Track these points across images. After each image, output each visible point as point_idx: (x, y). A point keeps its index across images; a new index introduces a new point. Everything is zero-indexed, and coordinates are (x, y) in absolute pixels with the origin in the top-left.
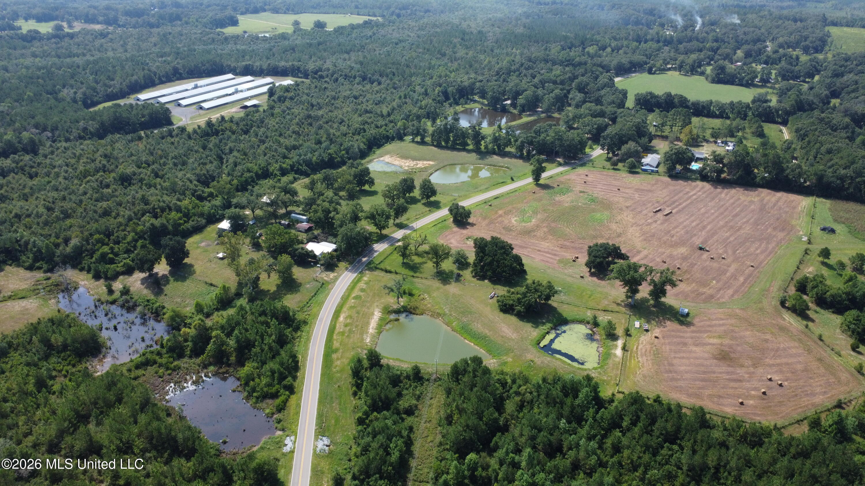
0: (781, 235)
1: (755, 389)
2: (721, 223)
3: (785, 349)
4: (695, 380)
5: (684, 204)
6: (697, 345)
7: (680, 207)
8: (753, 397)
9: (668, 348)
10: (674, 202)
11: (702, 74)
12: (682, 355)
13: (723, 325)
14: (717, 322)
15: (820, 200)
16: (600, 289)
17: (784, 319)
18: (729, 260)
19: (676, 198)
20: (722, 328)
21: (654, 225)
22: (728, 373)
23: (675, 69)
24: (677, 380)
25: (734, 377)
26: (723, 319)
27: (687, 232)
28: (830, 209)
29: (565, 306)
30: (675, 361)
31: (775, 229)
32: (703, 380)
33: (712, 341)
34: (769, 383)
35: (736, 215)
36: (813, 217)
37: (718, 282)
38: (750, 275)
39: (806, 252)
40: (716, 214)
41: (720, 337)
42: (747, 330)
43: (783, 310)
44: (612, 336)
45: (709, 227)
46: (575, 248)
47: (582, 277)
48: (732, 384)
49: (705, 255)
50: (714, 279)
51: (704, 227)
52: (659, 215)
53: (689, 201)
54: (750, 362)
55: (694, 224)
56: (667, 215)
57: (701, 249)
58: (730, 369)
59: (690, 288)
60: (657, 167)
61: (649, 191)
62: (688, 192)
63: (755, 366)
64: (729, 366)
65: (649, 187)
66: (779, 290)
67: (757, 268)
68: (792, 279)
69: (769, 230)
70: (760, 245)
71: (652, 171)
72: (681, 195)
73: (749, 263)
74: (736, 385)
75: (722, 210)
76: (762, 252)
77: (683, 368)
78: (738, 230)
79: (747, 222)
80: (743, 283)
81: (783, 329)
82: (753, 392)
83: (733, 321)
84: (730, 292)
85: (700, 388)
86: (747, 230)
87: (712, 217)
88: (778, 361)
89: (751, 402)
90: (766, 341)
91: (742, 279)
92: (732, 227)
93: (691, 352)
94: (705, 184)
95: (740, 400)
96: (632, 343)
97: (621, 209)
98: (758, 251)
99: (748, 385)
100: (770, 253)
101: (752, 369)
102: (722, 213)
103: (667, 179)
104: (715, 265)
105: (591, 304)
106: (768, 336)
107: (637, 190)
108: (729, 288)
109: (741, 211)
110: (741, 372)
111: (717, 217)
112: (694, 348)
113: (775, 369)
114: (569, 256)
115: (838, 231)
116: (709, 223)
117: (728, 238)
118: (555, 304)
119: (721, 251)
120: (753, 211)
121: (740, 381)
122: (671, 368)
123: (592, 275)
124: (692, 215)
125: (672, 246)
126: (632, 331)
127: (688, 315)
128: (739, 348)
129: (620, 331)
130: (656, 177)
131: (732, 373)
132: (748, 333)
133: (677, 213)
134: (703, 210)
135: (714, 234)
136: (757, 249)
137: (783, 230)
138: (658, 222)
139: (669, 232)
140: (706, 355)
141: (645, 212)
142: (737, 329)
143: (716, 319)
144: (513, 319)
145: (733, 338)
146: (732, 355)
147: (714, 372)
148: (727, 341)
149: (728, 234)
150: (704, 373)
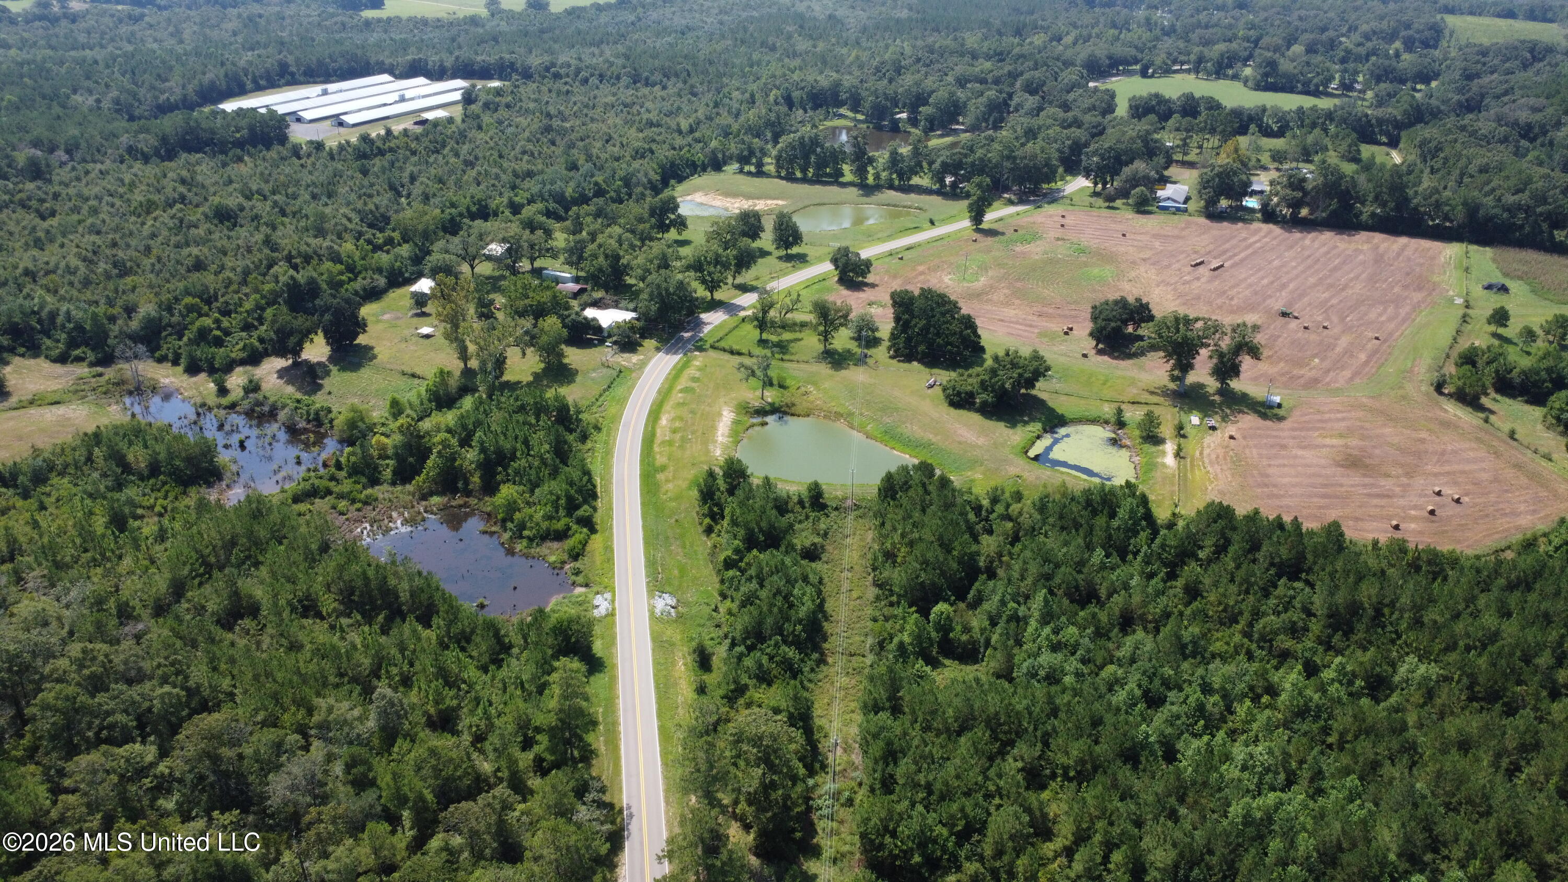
0: (1417, 296)
1: (1415, 507)
2: (1312, 280)
3: (1455, 452)
4: (1310, 496)
5: (1242, 255)
6: (1304, 448)
7: (1237, 258)
8: (1414, 519)
9: (1255, 451)
10: (1225, 252)
11: (1235, 77)
12: (1280, 461)
13: (1343, 419)
14: (1332, 416)
15: (1473, 248)
16: (1119, 373)
17: (1446, 411)
18: (1336, 330)
19: (1227, 246)
20: (1343, 424)
21: (1196, 284)
22: (1365, 486)
23: (1188, 71)
24: (1277, 496)
25: (1375, 491)
26: (1339, 411)
27: (1256, 293)
28: (1494, 260)
29: (1064, 398)
30: (1270, 471)
31: (1406, 287)
32: (1324, 496)
33: (1328, 441)
34: (1437, 498)
35: (1335, 269)
36: (1467, 270)
37: (1322, 360)
38: (1376, 352)
39: (1465, 319)
40: (1300, 268)
41: (1341, 436)
42: (1385, 425)
43: (1442, 399)
44: (1153, 439)
45: (1291, 286)
46: (1065, 316)
47: (1085, 356)
48: (1375, 501)
49: (1293, 324)
50: (1315, 356)
51: (1284, 286)
52: (1201, 269)
53: (1250, 251)
54: (1400, 471)
55: (1265, 281)
56: (1215, 269)
57: (1284, 315)
58: (1367, 480)
59: (1276, 370)
60: (1185, 202)
61: (1178, 237)
62: (1245, 239)
63: (1408, 475)
64: (1365, 475)
65: (1176, 232)
66: (1429, 370)
67: (1385, 341)
68: (1448, 356)
69: (1396, 290)
70: (1385, 309)
71: (1178, 209)
72: (1234, 242)
73: (1371, 335)
74: (1383, 502)
75: (1309, 261)
76: (1390, 319)
77: (1286, 480)
78: (1343, 290)
79: (1357, 278)
80: (1366, 363)
81: (1446, 425)
82: (1413, 512)
83: (1360, 414)
84: (1347, 374)
85: (1320, 507)
86: (1358, 288)
87: (1295, 272)
88: (1447, 468)
89: (1413, 526)
90: (1422, 441)
91: (1363, 357)
92: (1331, 286)
93: (1296, 457)
94: (1271, 226)
95: (1394, 523)
96: (1190, 446)
97: (1134, 263)
98: (1383, 318)
99: (1402, 502)
100: (1404, 321)
101: (1404, 480)
102: (1310, 267)
103: (1203, 221)
104: (1313, 337)
105: (1107, 393)
106: (1424, 435)
107: (1156, 236)
108: (1343, 368)
109: (1344, 262)
110: (1387, 484)
111: (1303, 272)
112: (1300, 453)
113: (1444, 479)
114: (1058, 327)
115: (1512, 291)
116: (1291, 281)
117: (1327, 300)
118: (1043, 396)
119: (1320, 318)
120: (1363, 263)
121: (1388, 496)
122: (1266, 480)
123: (1100, 352)
124: (1259, 270)
125: (1232, 312)
126: (1188, 430)
127: (1279, 406)
128: (1377, 452)
129: (1166, 430)
130: (1185, 217)
131: (1372, 485)
132: (1387, 430)
133: (1232, 266)
134: (1276, 263)
135: (1302, 295)
136: (1380, 315)
137: (1419, 288)
138: (1203, 280)
139: (1224, 292)
140: (1323, 462)
141: (1176, 266)
142: (1367, 425)
143: (1330, 411)
144: (975, 418)
145: (1363, 438)
146: (1368, 461)
147: (1341, 485)
148: (1354, 442)
149: (1326, 295)
150: (1325, 486)
